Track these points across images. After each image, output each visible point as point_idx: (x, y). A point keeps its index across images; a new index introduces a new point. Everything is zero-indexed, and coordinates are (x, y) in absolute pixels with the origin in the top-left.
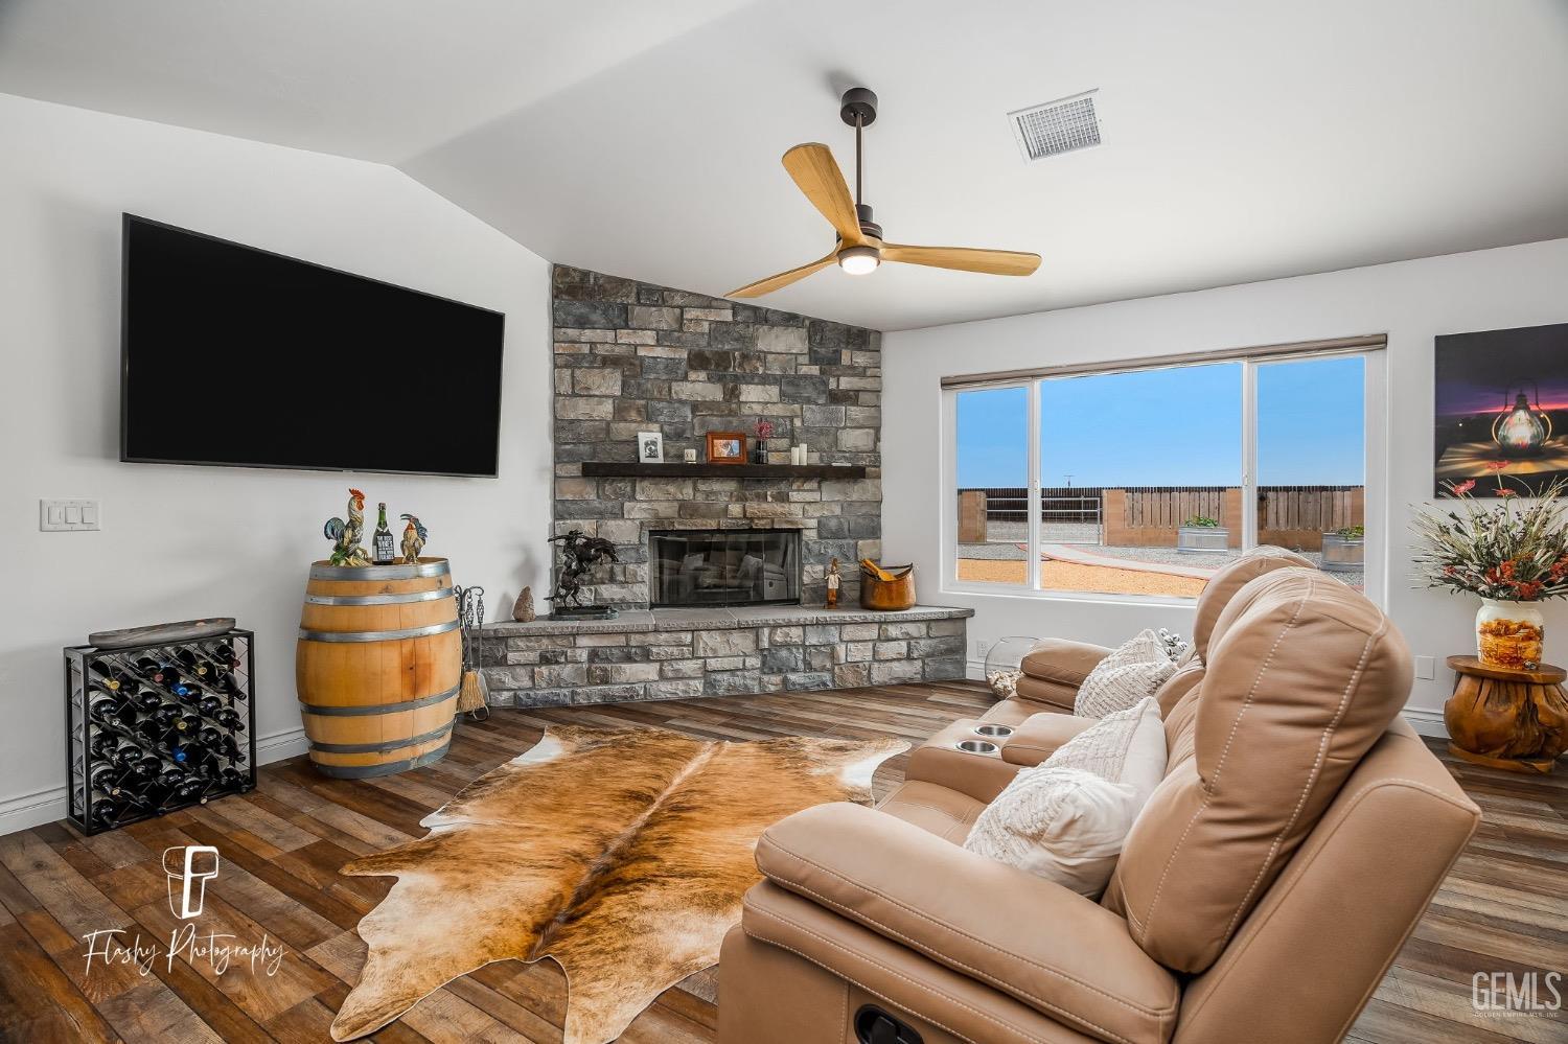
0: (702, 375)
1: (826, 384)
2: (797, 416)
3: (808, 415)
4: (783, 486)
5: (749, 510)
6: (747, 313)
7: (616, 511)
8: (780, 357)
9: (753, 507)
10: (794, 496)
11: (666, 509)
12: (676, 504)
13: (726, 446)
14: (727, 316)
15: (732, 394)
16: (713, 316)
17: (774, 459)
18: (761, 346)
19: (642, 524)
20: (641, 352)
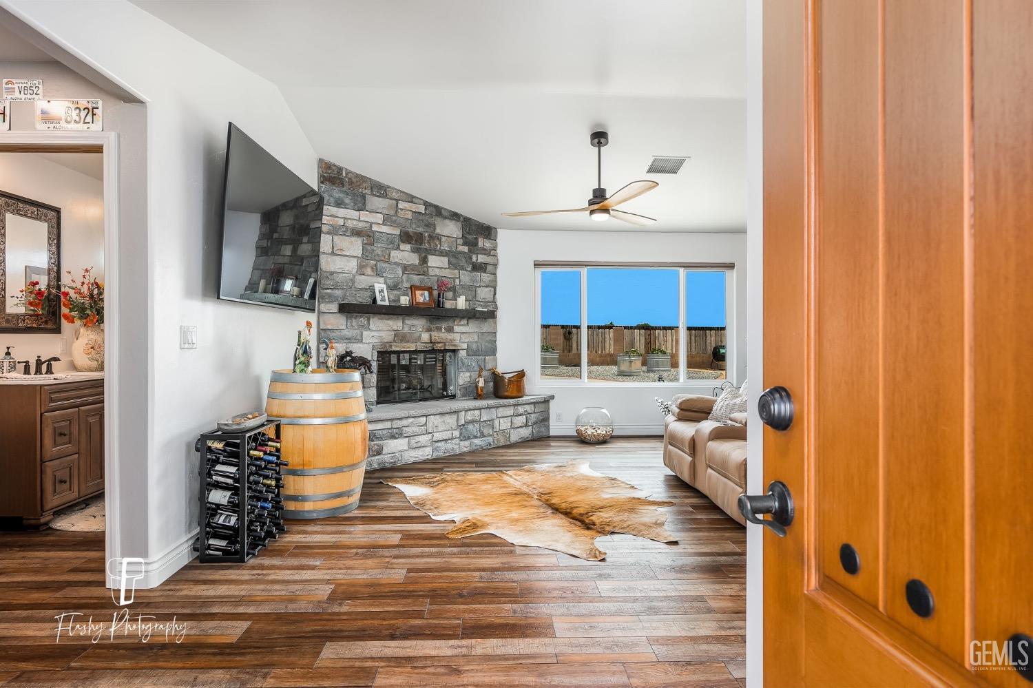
0: (407, 247)
1: (471, 258)
2: (457, 278)
3: (462, 277)
4: (450, 324)
5: (433, 338)
6: (431, 209)
7: (359, 337)
8: (449, 239)
9: (436, 335)
10: (456, 328)
11: (387, 336)
12: (393, 333)
13: (422, 295)
14: (422, 209)
15: (424, 260)
16: (414, 207)
17: (448, 305)
18: (438, 231)
19: (373, 346)
20: (375, 228)
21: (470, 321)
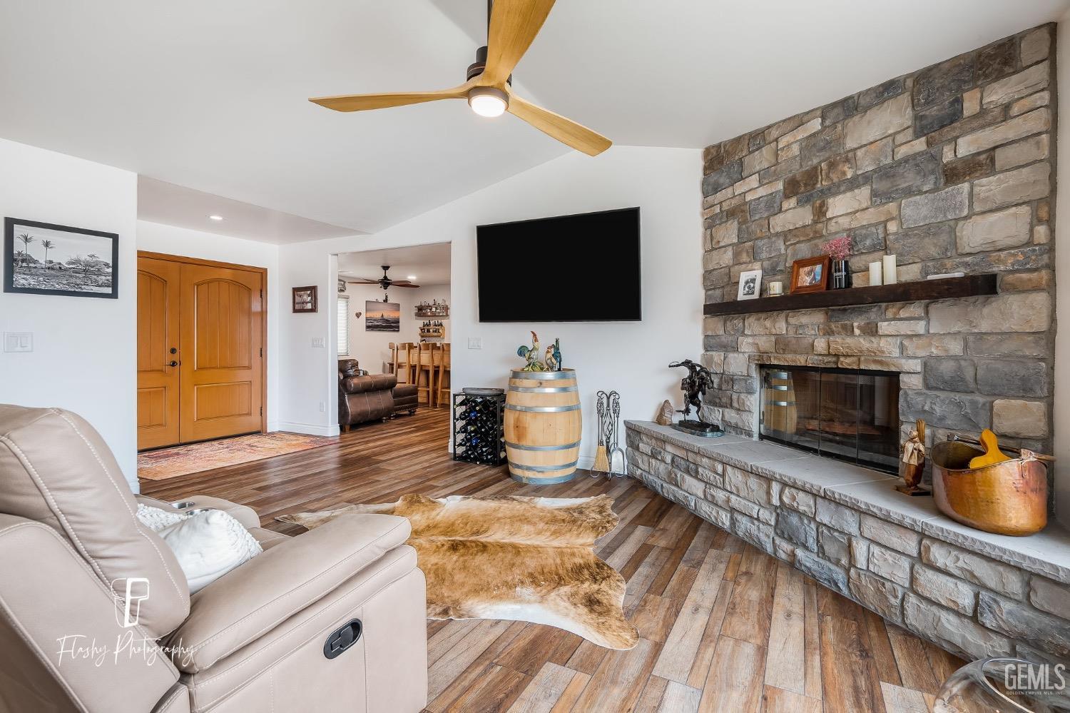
0: (793, 202)
1: (935, 158)
2: (892, 219)
3: (908, 212)
4: (873, 314)
5: (832, 346)
6: (836, 111)
7: (734, 344)
8: (873, 147)
9: (841, 343)
10: (884, 327)
11: (766, 343)
12: (773, 339)
13: (809, 274)
14: (816, 125)
15: (820, 212)
16: (802, 134)
17: (857, 282)
18: (850, 143)
19: (749, 357)
20: (749, 197)
21: (934, 308)
